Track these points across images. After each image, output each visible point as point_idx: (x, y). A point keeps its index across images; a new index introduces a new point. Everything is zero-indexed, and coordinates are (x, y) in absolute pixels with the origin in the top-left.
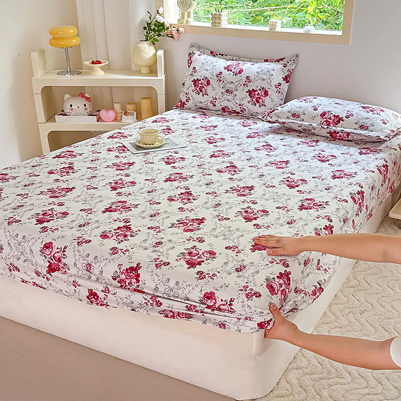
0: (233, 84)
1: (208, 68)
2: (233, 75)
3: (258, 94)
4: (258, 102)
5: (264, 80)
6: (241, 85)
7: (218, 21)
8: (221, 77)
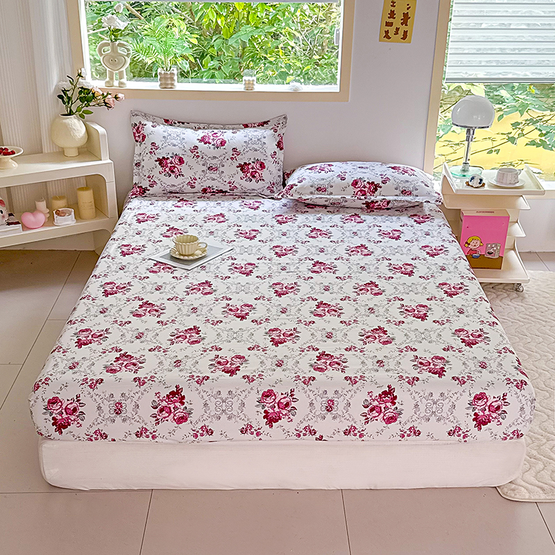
0: (217, 159)
1: (175, 142)
2: (214, 149)
3: (252, 168)
4: (254, 177)
5: (256, 150)
6: (228, 159)
7: (170, 82)
8: (198, 153)
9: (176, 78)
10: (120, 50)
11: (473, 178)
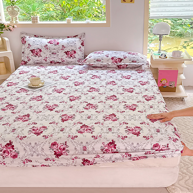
0: (56, 50)
1: (38, 43)
2: (54, 46)
3: (71, 53)
4: (71, 56)
5: (72, 46)
6: (60, 50)
7: (36, 21)
8: (47, 47)
9: (38, 19)
10: (15, 9)
11: (162, 55)
